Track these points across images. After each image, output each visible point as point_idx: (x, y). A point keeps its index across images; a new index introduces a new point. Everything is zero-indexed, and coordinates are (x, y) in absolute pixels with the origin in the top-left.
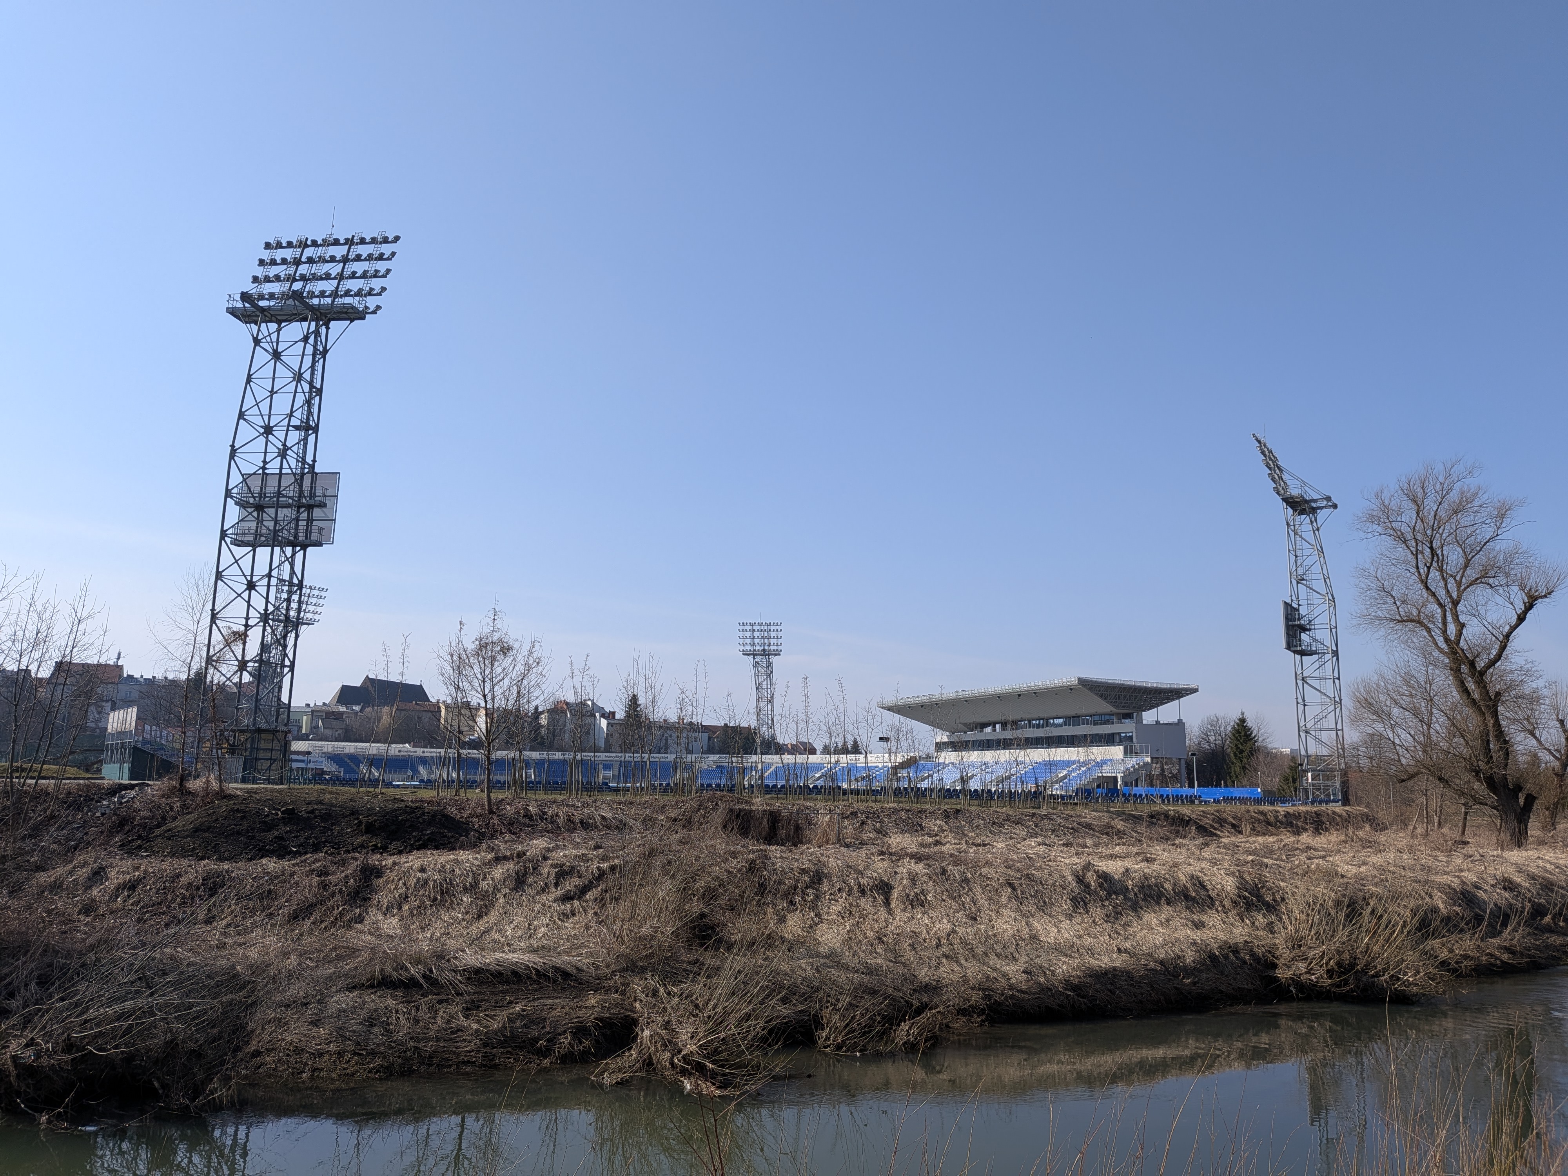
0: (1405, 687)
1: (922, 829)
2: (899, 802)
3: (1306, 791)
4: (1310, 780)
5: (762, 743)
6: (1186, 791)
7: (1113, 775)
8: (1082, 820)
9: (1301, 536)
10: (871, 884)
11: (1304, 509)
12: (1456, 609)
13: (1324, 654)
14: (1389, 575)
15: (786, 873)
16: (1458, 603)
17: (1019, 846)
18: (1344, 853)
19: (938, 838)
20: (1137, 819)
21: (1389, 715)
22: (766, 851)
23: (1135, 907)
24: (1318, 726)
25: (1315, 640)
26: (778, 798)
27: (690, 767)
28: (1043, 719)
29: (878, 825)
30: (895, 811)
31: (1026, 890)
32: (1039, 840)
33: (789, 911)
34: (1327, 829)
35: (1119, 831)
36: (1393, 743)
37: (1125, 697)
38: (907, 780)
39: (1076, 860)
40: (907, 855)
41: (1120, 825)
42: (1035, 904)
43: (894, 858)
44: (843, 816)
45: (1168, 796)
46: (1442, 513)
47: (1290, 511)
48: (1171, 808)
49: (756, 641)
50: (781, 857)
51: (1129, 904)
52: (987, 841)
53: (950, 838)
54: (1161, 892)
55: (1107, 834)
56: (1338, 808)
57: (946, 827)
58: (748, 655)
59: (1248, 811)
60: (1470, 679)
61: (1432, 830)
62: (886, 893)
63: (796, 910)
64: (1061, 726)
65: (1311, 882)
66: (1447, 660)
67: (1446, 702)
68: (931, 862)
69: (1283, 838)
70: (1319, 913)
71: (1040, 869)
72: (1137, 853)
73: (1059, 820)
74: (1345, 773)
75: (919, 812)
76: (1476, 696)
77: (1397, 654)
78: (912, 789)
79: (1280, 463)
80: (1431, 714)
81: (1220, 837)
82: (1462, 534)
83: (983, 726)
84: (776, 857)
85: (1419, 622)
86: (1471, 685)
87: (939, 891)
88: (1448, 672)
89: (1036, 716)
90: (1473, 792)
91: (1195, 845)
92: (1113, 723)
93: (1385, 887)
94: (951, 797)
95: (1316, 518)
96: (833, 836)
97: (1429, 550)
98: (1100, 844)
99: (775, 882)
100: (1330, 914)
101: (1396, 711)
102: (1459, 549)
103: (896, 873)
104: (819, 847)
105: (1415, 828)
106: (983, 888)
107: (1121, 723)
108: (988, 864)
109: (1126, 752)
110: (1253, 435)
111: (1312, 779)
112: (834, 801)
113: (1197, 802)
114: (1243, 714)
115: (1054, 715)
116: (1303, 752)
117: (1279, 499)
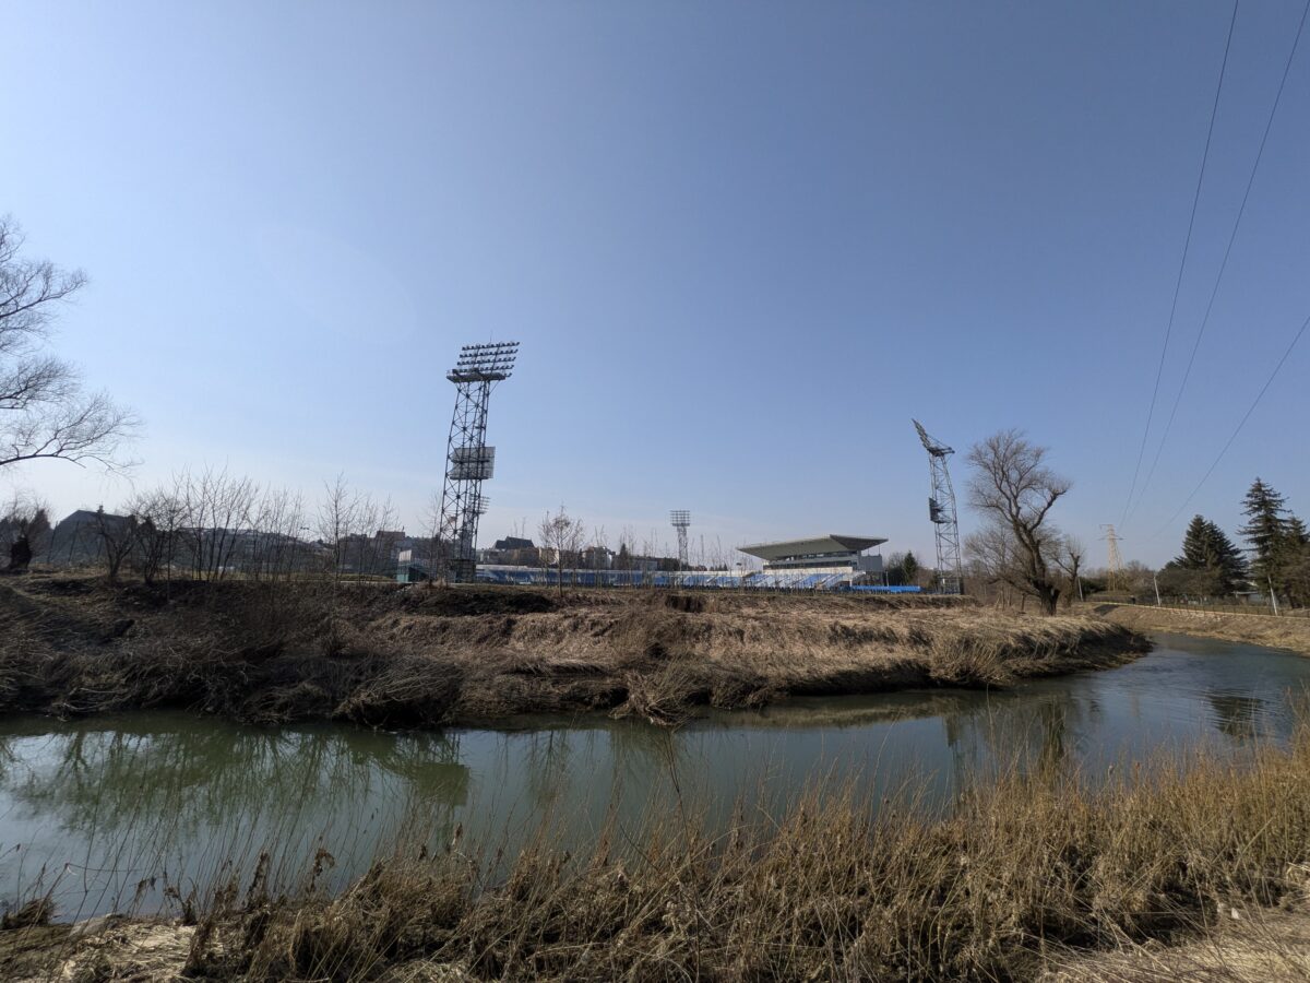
0: (991, 538)
1: (757, 605)
2: (747, 593)
3: (942, 588)
4: (944, 583)
5: (682, 566)
6: (883, 588)
7: (848, 580)
8: (833, 601)
9: (937, 467)
10: (734, 631)
11: (938, 454)
12: (1016, 500)
13: (950, 522)
14: (981, 485)
15: (695, 625)
16: (1017, 498)
17: (803, 613)
18: (962, 617)
19: (765, 610)
20: (859, 601)
21: (983, 552)
22: (685, 615)
23: (860, 642)
24: (948, 557)
25: (945, 516)
26: (690, 591)
27: (649, 577)
28: (814, 555)
29: (737, 604)
30: (745, 597)
31: (807, 634)
32: (813, 610)
33: (696, 643)
34: (953, 606)
35: (851, 607)
36: (985, 565)
37: (853, 543)
38: (750, 583)
39: (831, 620)
40: (751, 617)
41: (851, 603)
42: (812, 640)
43: (745, 619)
44: (720, 600)
45: (874, 590)
46: (1008, 454)
47: (931, 455)
48: (876, 596)
49: (678, 519)
50: (692, 618)
51: (857, 640)
52: (788, 611)
53: (771, 609)
54: (872, 635)
55: (846, 608)
56: (958, 596)
57: (769, 605)
58: (675, 525)
59: (914, 597)
60: (1023, 533)
61: (1006, 607)
62: (741, 635)
63: (700, 642)
64: (822, 557)
65: (946, 631)
66: (1012, 525)
67: (1012, 545)
68: (762, 621)
69: (931, 610)
70: (951, 646)
71: (814, 624)
72: (860, 617)
73: (822, 602)
74: (961, 579)
75: (756, 598)
76: (1027, 542)
77: (986, 522)
78: (752, 587)
79: (926, 432)
80: (1005, 551)
81: (900, 609)
82: (1018, 464)
83: (785, 558)
84: (690, 618)
85: (997, 507)
86: (1025, 537)
87: (766, 634)
88: (1012, 531)
89: (810, 553)
90: (1027, 589)
91: (888, 613)
92: (847, 556)
93: (983, 634)
94: (771, 591)
95: (944, 458)
96: (716, 609)
97: (1001, 472)
98: (842, 612)
99: (690, 629)
100: (956, 647)
101: (987, 550)
102: (1017, 471)
103: (746, 626)
104: (710, 613)
105: (998, 606)
106: (787, 633)
107: (851, 556)
108: (789, 622)
109: (854, 569)
110: (912, 419)
112: (716, 592)
113: (889, 593)
114: (910, 551)
115: (819, 552)
116: (940, 569)
117: (926, 449)
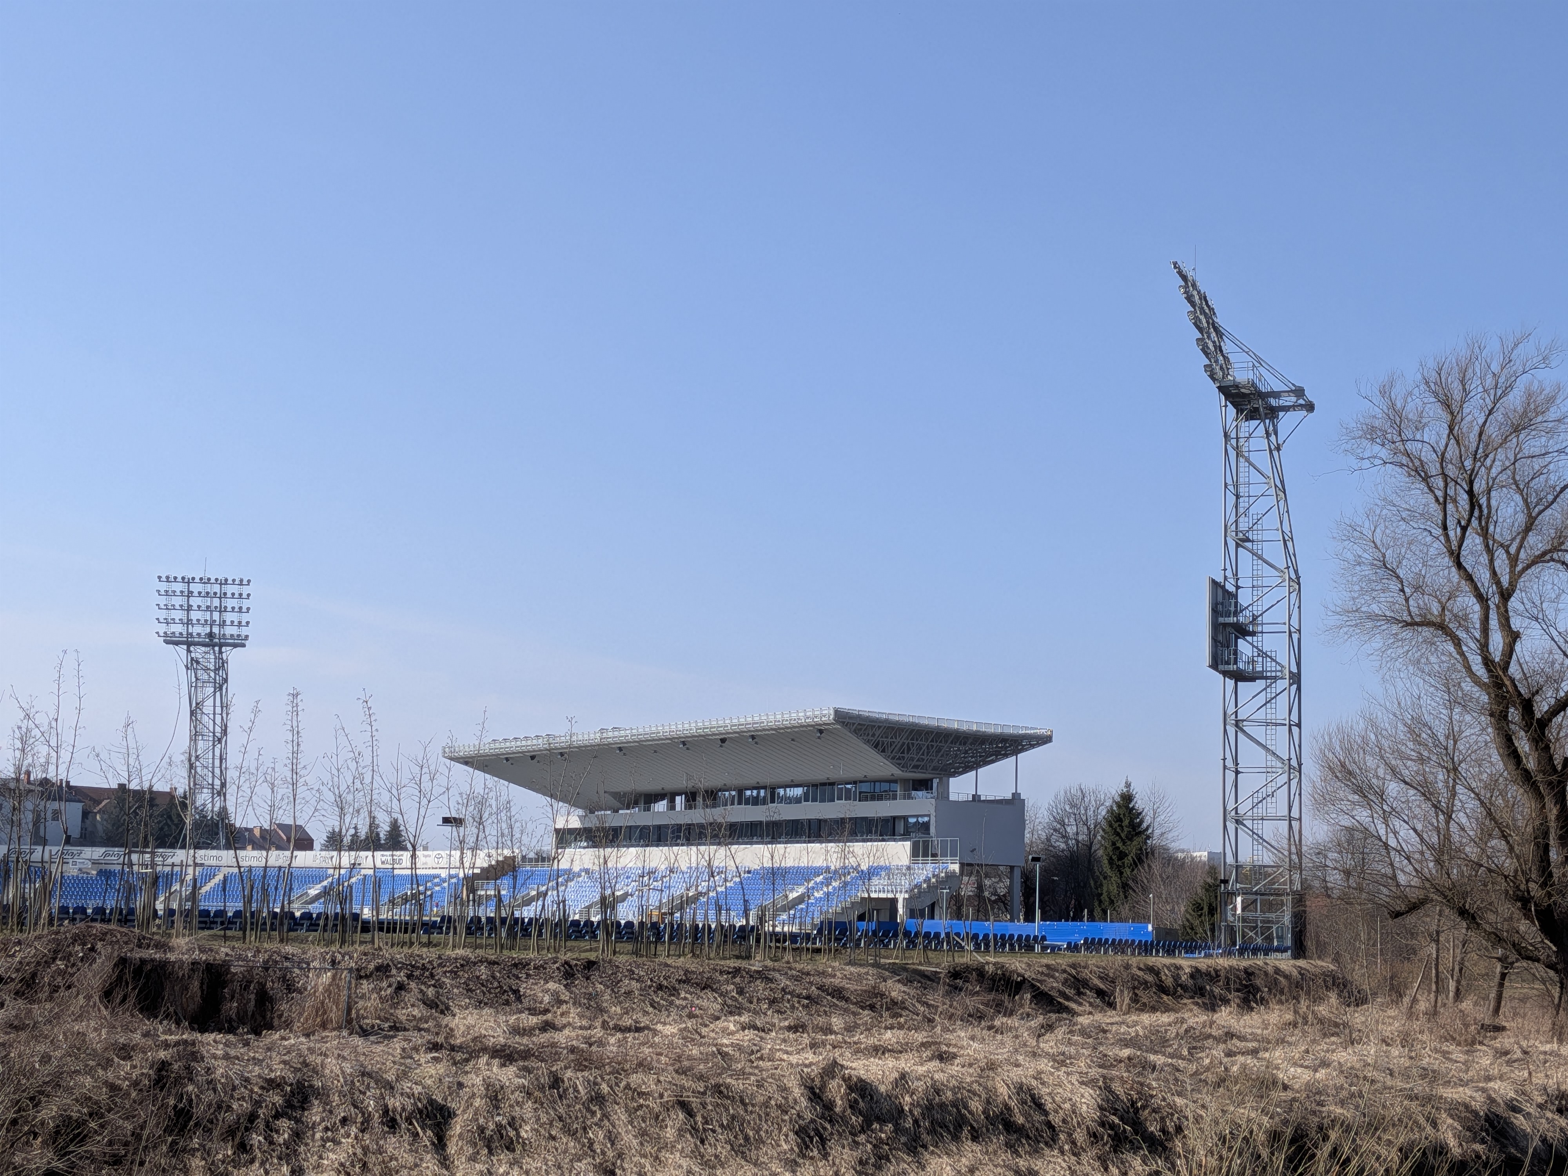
0: (1411, 745)
1: (519, 999)
2: (477, 947)
3: (1231, 930)
4: (1239, 911)
5: (197, 825)
6: (1019, 927)
7: (890, 896)
8: (828, 981)
9: (1247, 460)
10: (409, 1108)
11: (1256, 410)
12: (1506, 606)
13: (1275, 678)
14: (1395, 539)
15: (234, 1088)
16: (1510, 596)
17: (704, 1031)
18: (1290, 1044)
19: (549, 1016)
20: (927, 980)
21: (1381, 795)
22: (193, 1044)
23: (915, 1146)
24: (1260, 811)
25: (1263, 654)
26: (226, 938)
27: (41, 872)
28: (765, 788)
29: (431, 992)
30: (466, 964)
31: (713, 1114)
32: (745, 1018)
33: (237, 1165)
34: (1263, 1001)
35: (894, 1003)
36: (1386, 845)
37: (920, 748)
38: (493, 903)
39: (810, 1056)
40: (485, 1049)
41: (896, 990)
42: (728, 1142)
43: (459, 1056)
44: (360, 975)
45: (986, 936)
46: (1492, 430)
47: (1232, 410)
48: (990, 960)
49: (195, 615)
50: (226, 1057)
51: (903, 1139)
52: (644, 1021)
53: (573, 1015)
54: (963, 1116)
55: (872, 1007)
56: (1285, 962)
57: (565, 996)
58: (177, 643)
59: (1127, 967)
60: (1522, 733)
61: (1445, 1005)
62: (438, 1125)
63: (252, 1161)
64: (798, 800)
65: (1230, 1098)
66: (1485, 698)
67: (1480, 773)
68: (532, 1063)
69: (1186, 1016)
70: (1240, 1155)
71: (742, 1074)
72: (923, 1044)
73: (784, 982)
74: (1300, 899)
75: (515, 965)
76: (1531, 764)
77: (1400, 684)
78: (503, 921)
79: (1219, 320)
80: (1454, 794)
81: (1074, 1013)
82: (1525, 469)
83: (651, 798)
84: (215, 1057)
85: (1442, 627)
86: (1524, 745)
87: (544, 1119)
88: (1485, 719)
89: (753, 782)
90: (1516, 938)
91: (1028, 1029)
92: (895, 798)
93: (1357, 1107)
94: (580, 936)
95: (1275, 426)
96: (335, 1014)
97: (1466, 496)
98: (856, 1026)
99: (210, 1105)
100: (1259, 1156)
101: (1393, 788)
102: (1518, 498)
103: (460, 1085)
104: (307, 1035)
105: (1415, 1001)
106: (631, 1112)
107: (910, 797)
108: (643, 1066)
109: (915, 853)
110: (1175, 264)
111: (1243, 910)
112: (343, 942)
113: (1038, 949)
114: (1128, 785)
115: (787, 779)
116: (1230, 860)
117: (1213, 387)
